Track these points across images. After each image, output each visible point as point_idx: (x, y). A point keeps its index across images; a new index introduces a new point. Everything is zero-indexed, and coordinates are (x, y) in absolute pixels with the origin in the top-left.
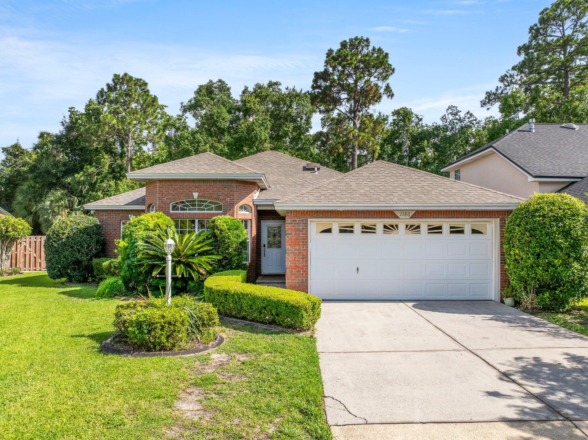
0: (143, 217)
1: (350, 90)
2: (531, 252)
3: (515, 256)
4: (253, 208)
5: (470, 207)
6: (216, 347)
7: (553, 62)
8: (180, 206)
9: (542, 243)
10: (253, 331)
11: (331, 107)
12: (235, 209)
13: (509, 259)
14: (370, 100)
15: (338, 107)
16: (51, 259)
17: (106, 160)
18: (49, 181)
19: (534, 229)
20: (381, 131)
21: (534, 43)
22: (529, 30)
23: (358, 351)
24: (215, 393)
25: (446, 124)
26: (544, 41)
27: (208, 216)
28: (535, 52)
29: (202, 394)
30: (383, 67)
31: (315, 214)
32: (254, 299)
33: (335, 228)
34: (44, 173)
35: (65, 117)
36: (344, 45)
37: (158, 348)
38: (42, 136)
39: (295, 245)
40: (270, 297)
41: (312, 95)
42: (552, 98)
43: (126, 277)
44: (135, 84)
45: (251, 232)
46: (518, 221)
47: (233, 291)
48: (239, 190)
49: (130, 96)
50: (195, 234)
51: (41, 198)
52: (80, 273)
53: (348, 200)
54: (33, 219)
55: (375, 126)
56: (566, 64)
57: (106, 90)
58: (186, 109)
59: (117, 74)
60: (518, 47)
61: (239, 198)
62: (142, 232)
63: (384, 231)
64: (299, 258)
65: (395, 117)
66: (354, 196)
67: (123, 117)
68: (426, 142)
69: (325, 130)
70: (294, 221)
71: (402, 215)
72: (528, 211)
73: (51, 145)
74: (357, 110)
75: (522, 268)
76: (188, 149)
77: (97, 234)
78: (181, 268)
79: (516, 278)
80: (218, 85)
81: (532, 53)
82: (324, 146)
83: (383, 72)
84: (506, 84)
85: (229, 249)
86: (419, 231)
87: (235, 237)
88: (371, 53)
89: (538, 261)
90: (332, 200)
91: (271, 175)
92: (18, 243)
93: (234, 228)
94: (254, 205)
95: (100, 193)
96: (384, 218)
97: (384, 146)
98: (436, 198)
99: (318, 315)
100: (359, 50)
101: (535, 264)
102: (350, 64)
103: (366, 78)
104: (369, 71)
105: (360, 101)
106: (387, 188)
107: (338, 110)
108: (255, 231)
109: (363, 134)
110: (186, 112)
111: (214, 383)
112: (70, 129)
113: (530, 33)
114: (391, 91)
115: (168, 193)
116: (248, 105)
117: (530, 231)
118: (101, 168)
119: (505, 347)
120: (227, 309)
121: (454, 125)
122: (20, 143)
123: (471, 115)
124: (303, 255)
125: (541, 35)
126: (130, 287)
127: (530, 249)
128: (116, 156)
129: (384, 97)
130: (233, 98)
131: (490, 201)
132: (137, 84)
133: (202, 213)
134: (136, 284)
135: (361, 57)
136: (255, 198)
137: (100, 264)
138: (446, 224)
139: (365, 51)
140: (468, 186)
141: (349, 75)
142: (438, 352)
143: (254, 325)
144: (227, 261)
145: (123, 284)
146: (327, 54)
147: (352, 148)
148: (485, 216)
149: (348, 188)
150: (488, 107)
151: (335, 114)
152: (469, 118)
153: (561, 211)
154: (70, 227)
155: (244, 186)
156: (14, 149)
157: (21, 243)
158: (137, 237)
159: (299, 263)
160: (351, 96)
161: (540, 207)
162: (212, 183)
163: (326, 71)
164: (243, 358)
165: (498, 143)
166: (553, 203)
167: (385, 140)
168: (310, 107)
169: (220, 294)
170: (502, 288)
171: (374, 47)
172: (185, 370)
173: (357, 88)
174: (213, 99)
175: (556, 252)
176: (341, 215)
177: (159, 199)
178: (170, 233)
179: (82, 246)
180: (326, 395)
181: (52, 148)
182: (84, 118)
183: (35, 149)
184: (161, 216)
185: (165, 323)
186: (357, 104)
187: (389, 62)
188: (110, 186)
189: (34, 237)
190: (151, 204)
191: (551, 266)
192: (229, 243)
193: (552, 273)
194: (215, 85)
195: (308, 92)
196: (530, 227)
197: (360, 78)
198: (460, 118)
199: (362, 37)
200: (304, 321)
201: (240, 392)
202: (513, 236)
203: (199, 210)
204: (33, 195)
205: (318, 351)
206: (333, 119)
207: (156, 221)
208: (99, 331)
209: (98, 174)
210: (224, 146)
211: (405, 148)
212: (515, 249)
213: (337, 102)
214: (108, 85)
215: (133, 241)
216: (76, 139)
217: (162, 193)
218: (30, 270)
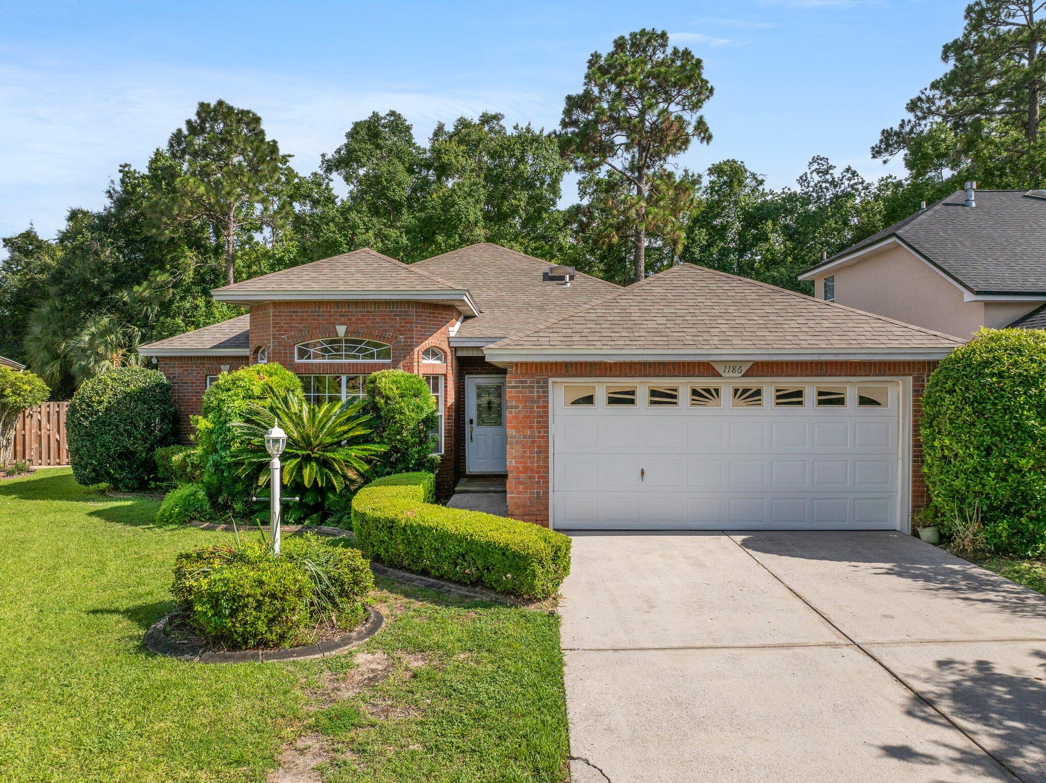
0: (241, 373)
1: (631, 127)
2: (975, 443)
3: (942, 450)
4: (449, 354)
5: (857, 356)
6: (365, 638)
7: (1010, 74)
8: (312, 350)
9: (995, 426)
10: (440, 599)
11: (597, 159)
12: (416, 356)
13: (930, 455)
14: (668, 146)
15: (609, 160)
16: (78, 450)
17: (190, 259)
18: (87, 300)
19: (981, 401)
20: (688, 205)
21: (974, 37)
22: (964, 14)
23: (639, 646)
24: (352, 750)
25: (807, 190)
26: (993, 33)
27: (364, 369)
28: (976, 54)
29: (327, 752)
30: (692, 85)
31: (561, 370)
32: (444, 537)
33: (601, 395)
34: (78, 284)
35: (112, 182)
36: (620, 44)
37: (252, 642)
38: (74, 215)
39: (524, 427)
40: (472, 535)
41: (561, 139)
42: (1004, 142)
43: (212, 484)
44: (239, 121)
45: (446, 397)
46: (950, 383)
47: (403, 522)
48: (422, 320)
49: (230, 143)
50: (340, 404)
51: (74, 329)
52: (132, 474)
53: (623, 343)
54: (61, 367)
55: (677, 195)
56: (1033, 77)
57: (185, 132)
58: (331, 165)
59: (205, 102)
60: (944, 46)
61: (422, 335)
62: (240, 401)
63: (693, 400)
64: (532, 452)
65: (713, 178)
66: (636, 334)
67: (218, 182)
68: (770, 223)
69: (586, 202)
70: (522, 382)
71: (727, 371)
72: (969, 365)
73: (89, 234)
74: (644, 165)
75: (957, 473)
76: (336, 239)
77: (163, 402)
78: (312, 469)
79: (943, 492)
80: (389, 121)
81: (971, 57)
82: (583, 231)
83: (693, 95)
84: (920, 114)
85: (402, 434)
86: (760, 400)
87: (413, 410)
88: (671, 59)
89: (989, 461)
90: (595, 343)
91: (484, 289)
92: (26, 415)
93: (412, 393)
94: (450, 347)
95: (179, 320)
96: (693, 376)
97: (693, 231)
98: (791, 338)
99: (565, 570)
100: (649, 54)
101: (982, 466)
102: (632, 81)
103: (661, 106)
104: (666, 93)
105: (649, 148)
106: (699, 318)
107: (610, 165)
108: (453, 397)
109: (654, 210)
110: (331, 173)
111: (353, 725)
112: (123, 202)
113: (966, 18)
114: (707, 130)
115: (290, 327)
116: (445, 158)
117: (972, 403)
118: (180, 274)
119: (927, 637)
120: (392, 553)
121: (822, 191)
122: (35, 230)
123: (854, 174)
124: (539, 447)
125: (988, 22)
126: (220, 504)
127: (973, 438)
128: (206, 252)
129: (695, 141)
130: (417, 145)
131: (895, 344)
132: (242, 120)
133: (353, 364)
134: (230, 498)
135: (652, 67)
136: (452, 334)
137: (168, 458)
138: (810, 387)
139: (659, 56)
140: (852, 314)
141: (630, 100)
142: (797, 650)
143: (443, 586)
144: (399, 455)
145: (207, 498)
146: (590, 62)
147: (635, 236)
148: (885, 371)
149: (625, 319)
150: (885, 159)
151: (602, 173)
152: (849, 179)
153: (1034, 365)
154: (111, 390)
155: (432, 313)
156: (25, 240)
157: (32, 416)
158: (230, 411)
159: (532, 463)
160: (633, 140)
161: (994, 357)
162: (371, 308)
163: (587, 93)
164: (416, 664)
165: (907, 228)
166: (1019, 350)
167: (696, 221)
168: (559, 163)
169: (380, 526)
170: (916, 508)
171: (675, 48)
172: (299, 693)
173: (644, 124)
174: (378, 147)
175: (1022, 444)
176: (611, 370)
177: (274, 338)
178: (293, 403)
179: (134, 424)
180: (574, 754)
181: (92, 239)
182: (147, 184)
183: (62, 241)
184: (276, 370)
185: (263, 596)
186: (644, 155)
187: (704, 76)
188: (197, 307)
189: (56, 404)
190: (260, 347)
191: (1012, 470)
192: (401, 421)
193: (1015, 485)
194: (383, 121)
195: (555, 132)
196: (974, 396)
197: (651, 106)
198: (833, 179)
199: (654, 29)
200: (538, 583)
201: (402, 747)
202: (939, 412)
203: (347, 356)
204: (60, 324)
205: (563, 646)
206: (598, 183)
207: (265, 380)
208: (150, 600)
209: (175, 286)
210: (401, 233)
211: (731, 234)
212: (944, 437)
213: (607, 150)
214: (189, 122)
215: (222, 419)
216: (135, 221)
217: (279, 327)
218: (49, 464)
